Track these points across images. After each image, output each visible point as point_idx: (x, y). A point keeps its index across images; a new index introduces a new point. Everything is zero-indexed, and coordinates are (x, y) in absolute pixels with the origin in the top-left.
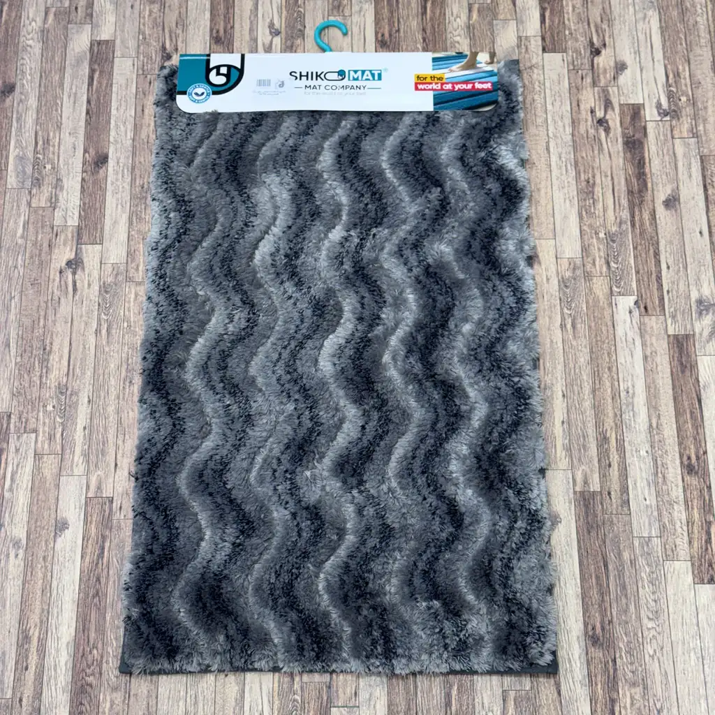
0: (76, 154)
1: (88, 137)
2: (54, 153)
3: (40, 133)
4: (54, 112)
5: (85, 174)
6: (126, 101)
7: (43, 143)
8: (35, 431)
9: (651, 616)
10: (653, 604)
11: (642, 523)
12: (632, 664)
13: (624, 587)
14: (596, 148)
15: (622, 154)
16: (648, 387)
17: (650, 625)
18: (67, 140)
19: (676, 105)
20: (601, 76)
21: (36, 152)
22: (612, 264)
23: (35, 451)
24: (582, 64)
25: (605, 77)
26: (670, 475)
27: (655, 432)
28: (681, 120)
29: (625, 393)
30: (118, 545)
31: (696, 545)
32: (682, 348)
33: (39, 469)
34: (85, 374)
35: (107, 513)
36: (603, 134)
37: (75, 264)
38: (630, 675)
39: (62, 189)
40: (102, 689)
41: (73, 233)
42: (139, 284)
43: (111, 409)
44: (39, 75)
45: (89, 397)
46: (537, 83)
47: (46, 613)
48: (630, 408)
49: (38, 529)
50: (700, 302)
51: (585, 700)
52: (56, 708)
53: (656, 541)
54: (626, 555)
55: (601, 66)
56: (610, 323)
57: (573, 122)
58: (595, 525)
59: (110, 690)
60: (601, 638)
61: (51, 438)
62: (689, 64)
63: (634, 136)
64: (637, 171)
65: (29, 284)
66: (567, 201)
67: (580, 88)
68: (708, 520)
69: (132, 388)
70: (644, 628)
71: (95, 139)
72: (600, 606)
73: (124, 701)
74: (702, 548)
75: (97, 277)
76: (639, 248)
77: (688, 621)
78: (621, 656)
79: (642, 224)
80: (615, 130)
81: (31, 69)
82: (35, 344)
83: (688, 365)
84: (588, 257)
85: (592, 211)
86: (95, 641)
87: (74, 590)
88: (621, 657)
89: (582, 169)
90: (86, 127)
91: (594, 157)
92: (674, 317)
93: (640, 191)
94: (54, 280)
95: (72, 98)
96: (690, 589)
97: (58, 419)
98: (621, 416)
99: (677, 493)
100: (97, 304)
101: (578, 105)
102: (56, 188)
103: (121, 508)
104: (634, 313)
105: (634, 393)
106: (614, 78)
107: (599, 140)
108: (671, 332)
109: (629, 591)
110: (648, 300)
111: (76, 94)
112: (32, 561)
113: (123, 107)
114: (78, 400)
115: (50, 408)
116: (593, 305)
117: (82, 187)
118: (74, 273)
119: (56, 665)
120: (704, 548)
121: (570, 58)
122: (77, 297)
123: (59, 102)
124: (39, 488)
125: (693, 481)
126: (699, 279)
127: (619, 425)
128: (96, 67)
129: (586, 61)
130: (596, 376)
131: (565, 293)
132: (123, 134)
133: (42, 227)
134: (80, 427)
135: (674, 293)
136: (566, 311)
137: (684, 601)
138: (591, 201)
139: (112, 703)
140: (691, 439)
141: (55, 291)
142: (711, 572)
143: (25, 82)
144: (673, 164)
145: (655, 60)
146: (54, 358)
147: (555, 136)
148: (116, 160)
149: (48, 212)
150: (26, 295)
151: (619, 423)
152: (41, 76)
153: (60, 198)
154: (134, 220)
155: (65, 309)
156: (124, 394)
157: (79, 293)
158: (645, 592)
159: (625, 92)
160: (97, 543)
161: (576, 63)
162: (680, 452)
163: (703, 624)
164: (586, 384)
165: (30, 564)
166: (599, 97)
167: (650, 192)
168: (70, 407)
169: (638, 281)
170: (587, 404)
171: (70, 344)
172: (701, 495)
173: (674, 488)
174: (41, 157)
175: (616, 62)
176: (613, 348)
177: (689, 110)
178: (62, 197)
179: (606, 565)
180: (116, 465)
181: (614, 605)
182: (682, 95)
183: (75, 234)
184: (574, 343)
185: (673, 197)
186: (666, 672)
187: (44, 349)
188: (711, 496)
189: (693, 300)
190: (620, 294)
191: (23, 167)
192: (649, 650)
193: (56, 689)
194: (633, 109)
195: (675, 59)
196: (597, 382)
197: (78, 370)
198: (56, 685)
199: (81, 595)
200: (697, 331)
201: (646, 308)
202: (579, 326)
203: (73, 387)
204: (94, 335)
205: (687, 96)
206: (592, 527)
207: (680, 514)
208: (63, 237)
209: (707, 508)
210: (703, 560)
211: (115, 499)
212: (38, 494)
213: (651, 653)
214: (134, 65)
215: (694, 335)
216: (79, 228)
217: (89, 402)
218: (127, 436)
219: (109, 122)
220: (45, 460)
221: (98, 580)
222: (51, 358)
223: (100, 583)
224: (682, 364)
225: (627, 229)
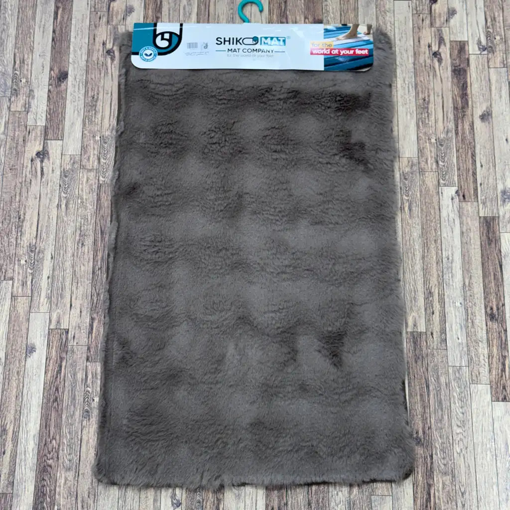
0: (45, 71)
1: (54, 59)
2: (27, 70)
3: (18, 55)
4: (28, 39)
5: (50, 87)
6: (82, 31)
7: (20, 63)
8: (12, 279)
9: (459, 424)
10: (461, 415)
11: (455, 356)
12: (444, 458)
13: (440, 402)
14: (431, 75)
15: (450, 79)
16: (463, 255)
17: (459, 430)
18: (38, 61)
19: (492, 42)
20: (437, 20)
21: (14, 69)
22: (440, 163)
23: (12, 293)
24: (423, 10)
25: (440, 20)
26: (478, 321)
27: (467, 289)
28: (495, 54)
29: (446, 259)
30: (71, 364)
31: (494, 373)
32: (489, 226)
33: (15, 307)
34: (48, 237)
35: (64, 340)
36: (437, 64)
37: (42, 155)
38: (443, 467)
39: (33, 98)
40: (59, 469)
41: (41, 131)
42: (90, 170)
43: (68, 264)
44: (17, 10)
45: (52, 255)
46: (389, 23)
47: (19, 413)
48: (450, 270)
49: (14, 351)
50: (504, 192)
51: (409, 484)
52: (25, 482)
53: (465, 370)
54: (443, 380)
55: (437, 11)
56: (437, 207)
57: (415, 54)
58: (420, 357)
59: (64, 470)
60: (423, 440)
61: (24, 284)
62: (503, 11)
63: (460, 65)
64: (461, 93)
65: (9, 169)
66: (409, 114)
67: (421, 28)
68: (503, 355)
69: (83, 248)
70: (454, 433)
71: (58, 60)
72: (422, 416)
73: (74, 478)
74: (498, 375)
75: (59, 165)
76: (461, 151)
77: (487, 428)
78: (436, 452)
79: (463, 133)
80: (446, 61)
81: (11, 6)
82: (14, 214)
83: (494, 240)
84: (422, 157)
85: (427, 122)
86: (54, 434)
87: (39, 397)
88: (436, 454)
89: (420, 89)
90: (52, 51)
91: (429, 81)
92: (484, 203)
93: (463, 108)
94: (27, 166)
95: (42, 29)
96: (488, 406)
97: (29, 271)
98: (443, 277)
99: (482, 334)
100: (58, 185)
101: (419, 41)
102: (29, 97)
103: (74, 337)
104: (455, 200)
105: (453, 260)
106: (447, 21)
107: (434, 68)
108: (482, 214)
109: (444, 406)
110: (466, 190)
111: (44, 25)
112: (9, 374)
113: (80, 36)
114: (43, 257)
115: (23, 262)
116: (425, 193)
117: (48, 96)
118: (42, 162)
119: (25, 451)
120: (500, 375)
121: (414, 5)
122: (43, 180)
123: (31, 31)
124: (15, 321)
125: (495, 326)
126: (504, 175)
127: (441, 283)
128: (60, 5)
129: (426, 8)
130: (425, 246)
131: (404, 184)
132: (80, 57)
133: (19, 127)
134: (45, 277)
135: (486, 185)
136: (405, 197)
137: (484, 414)
138: (426, 115)
139: (66, 480)
140: (494, 294)
141: (28, 174)
142: (504, 392)
143: (7, 15)
144: (488, 88)
145: (478, 7)
146: (26, 225)
147: (401, 64)
148: (74, 77)
149: (22, 115)
150: (6, 177)
151: (441, 281)
152: (19, 12)
153: (32, 105)
154: (87, 123)
155: (35, 188)
156: (77, 253)
157: (45, 176)
158: (456, 407)
159: (455, 31)
160: (56, 363)
161: (418, 9)
162: (485, 304)
163: (498, 430)
164: (418, 251)
165: (7, 377)
166: (435, 35)
167: (470, 108)
168: (38, 261)
169: (459, 176)
170: (418, 267)
171: (39, 214)
172: (500, 337)
173: (480, 330)
174: (18, 73)
175: (448, 9)
176: (439, 225)
177: (501, 47)
178: (34, 103)
179: (428, 387)
180: (71, 305)
181: (433, 416)
182: (497, 35)
183: (43, 132)
184: (410, 222)
185: (487, 112)
186: (469, 466)
187: (19, 218)
188: (506, 337)
189: (499, 191)
190: (445, 185)
191: (5, 80)
192: (457, 449)
193: (25, 469)
194: (460, 46)
195: (493, 8)
196: (426, 251)
197: (44, 234)
198: (25, 465)
199: (45, 400)
200: (501, 214)
201: (464, 196)
202: (414, 209)
203: (40, 247)
204: (56, 209)
205: (501, 35)
206: (419, 358)
207: (483, 349)
208: (34, 135)
209: (503, 346)
210: (499, 385)
211: (70, 330)
212: (14, 325)
213: (459, 451)
214: (88, 4)
215: (499, 217)
216: (46, 128)
217: (52, 258)
218: (79, 284)
219: (69, 47)
220: (19, 300)
221: (57, 389)
222: (24, 224)
223: (58, 392)
224: (489, 238)
225: (452, 136)
